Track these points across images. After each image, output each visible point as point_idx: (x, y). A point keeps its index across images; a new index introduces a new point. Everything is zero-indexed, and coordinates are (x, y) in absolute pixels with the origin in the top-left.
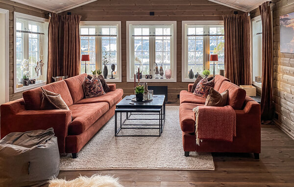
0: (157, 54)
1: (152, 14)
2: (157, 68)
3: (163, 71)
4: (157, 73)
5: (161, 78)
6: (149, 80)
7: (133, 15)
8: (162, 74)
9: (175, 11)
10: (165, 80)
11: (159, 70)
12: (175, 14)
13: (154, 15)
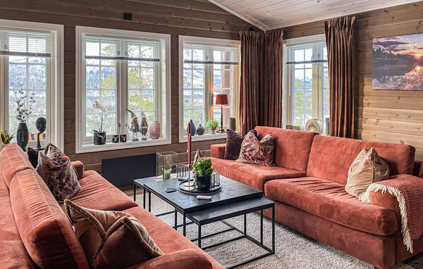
0: (131, 94)
1: (128, 16)
2: (135, 121)
3: (147, 125)
4: (136, 130)
5: (143, 139)
6: (120, 146)
7: (91, 15)
8: (144, 132)
9: (167, 17)
10: (150, 141)
11: (140, 124)
12: (167, 22)
13: (131, 20)
